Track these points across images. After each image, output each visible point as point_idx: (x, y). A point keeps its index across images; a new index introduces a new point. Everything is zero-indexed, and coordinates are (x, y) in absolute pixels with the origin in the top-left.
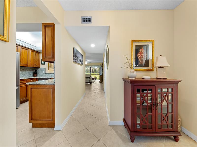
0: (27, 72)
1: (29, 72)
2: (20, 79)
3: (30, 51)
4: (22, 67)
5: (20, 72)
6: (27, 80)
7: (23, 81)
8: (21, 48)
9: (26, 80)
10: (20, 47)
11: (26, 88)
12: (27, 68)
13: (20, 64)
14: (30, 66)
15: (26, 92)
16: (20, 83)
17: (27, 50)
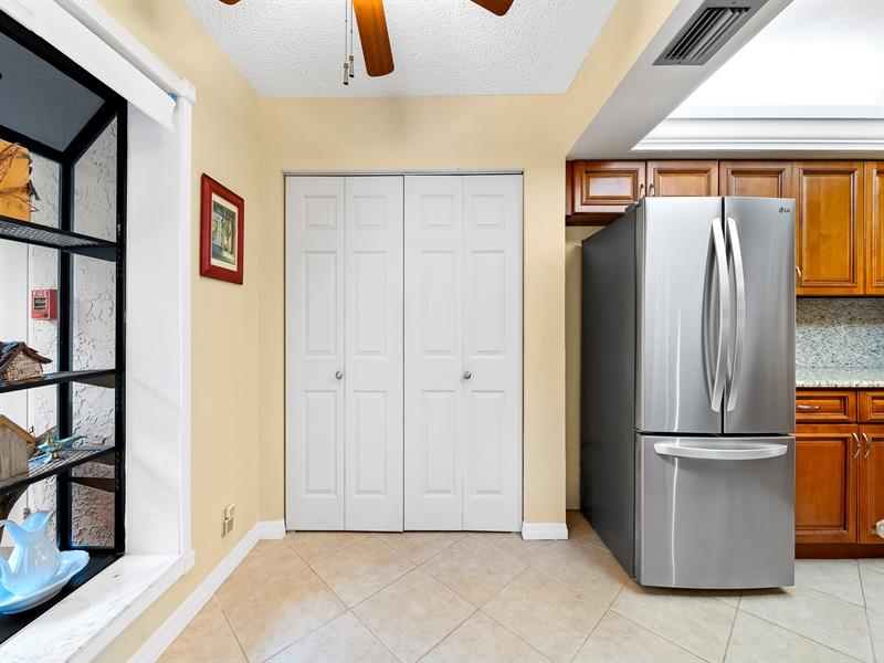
0: (843, 330)
1: (861, 330)
2: (799, 383)
3: (876, 179)
4: (813, 301)
5: (798, 335)
6: (851, 398)
7: (817, 404)
8: (806, 172)
9: (844, 398)
10: (798, 168)
11: (839, 457)
12: (847, 302)
13: (800, 280)
14: (871, 291)
15: (838, 485)
16: (800, 411)
17: (846, 178)
